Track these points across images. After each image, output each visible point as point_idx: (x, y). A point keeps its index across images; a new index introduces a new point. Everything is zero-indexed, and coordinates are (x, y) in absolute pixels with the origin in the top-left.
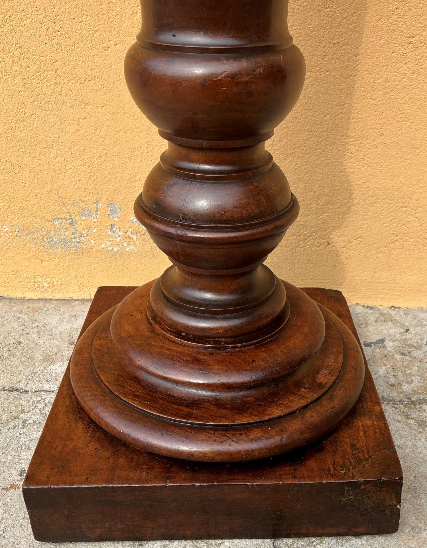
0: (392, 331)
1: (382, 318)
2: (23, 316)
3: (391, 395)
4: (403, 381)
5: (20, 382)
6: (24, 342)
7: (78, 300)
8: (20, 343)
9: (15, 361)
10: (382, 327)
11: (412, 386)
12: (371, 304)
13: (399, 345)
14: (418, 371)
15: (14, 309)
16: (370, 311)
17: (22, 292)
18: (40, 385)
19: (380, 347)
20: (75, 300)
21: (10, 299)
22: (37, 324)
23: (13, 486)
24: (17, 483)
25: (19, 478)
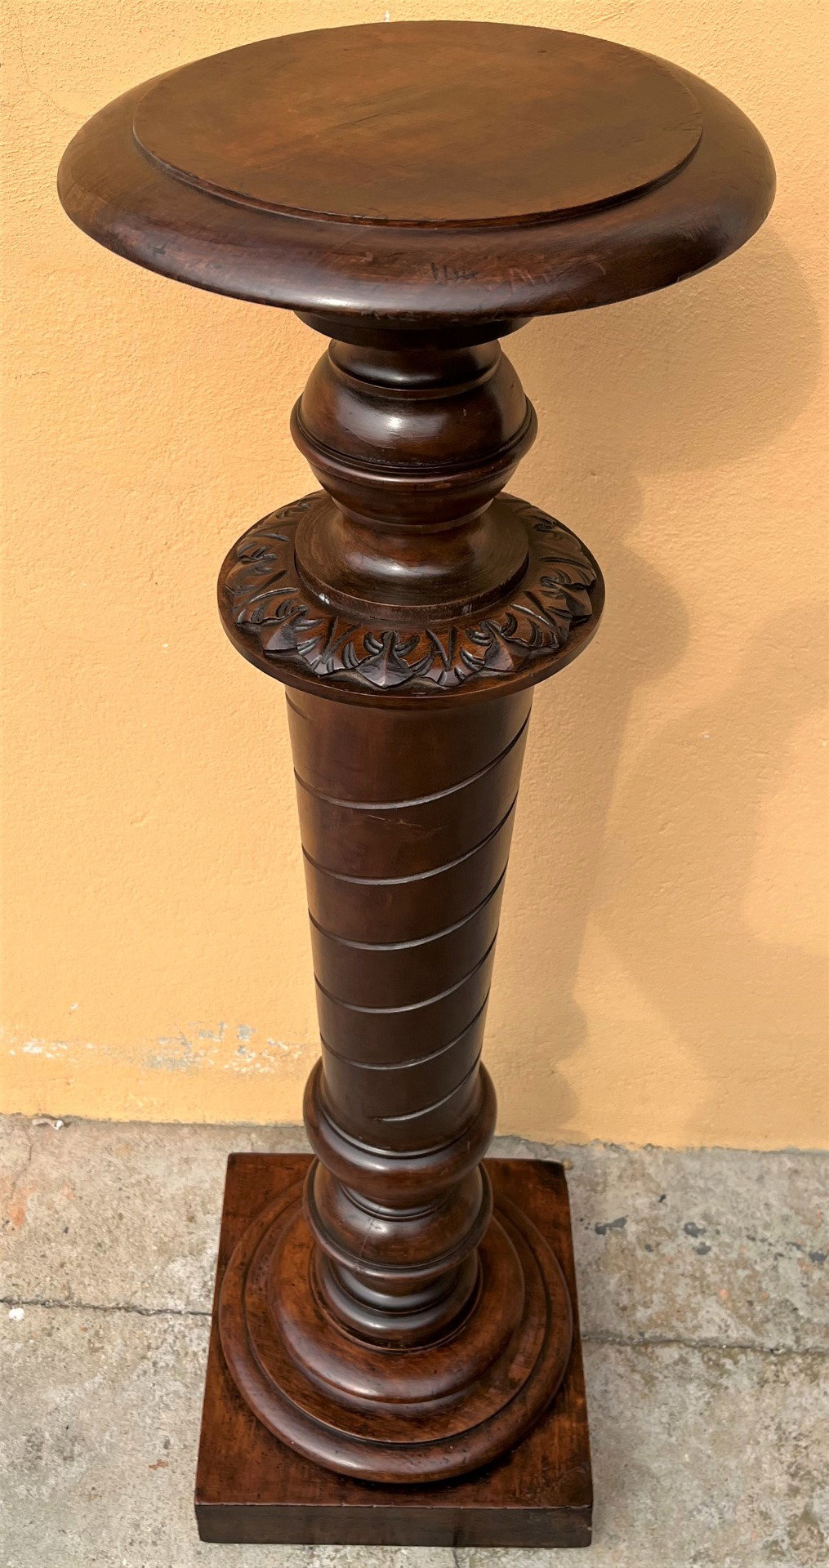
0: (639, 1202)
1: (630, 1170)
2: (114, 1160)
5: (135, 1293)
6: (127, 1215)
7: (187, 1125)
8: (121, 1217)
9: (122, 1253)
10: (626, 1192)
12: (616, 1140)
15: (99, 1143)
16: (614, 1155)
18: (163, 1300)
19: (617, 1235)
20: (183, 1125)
22: (137, 1177)
23: (160, 1463)
24: (164, 1459)
25: (165, 1451)
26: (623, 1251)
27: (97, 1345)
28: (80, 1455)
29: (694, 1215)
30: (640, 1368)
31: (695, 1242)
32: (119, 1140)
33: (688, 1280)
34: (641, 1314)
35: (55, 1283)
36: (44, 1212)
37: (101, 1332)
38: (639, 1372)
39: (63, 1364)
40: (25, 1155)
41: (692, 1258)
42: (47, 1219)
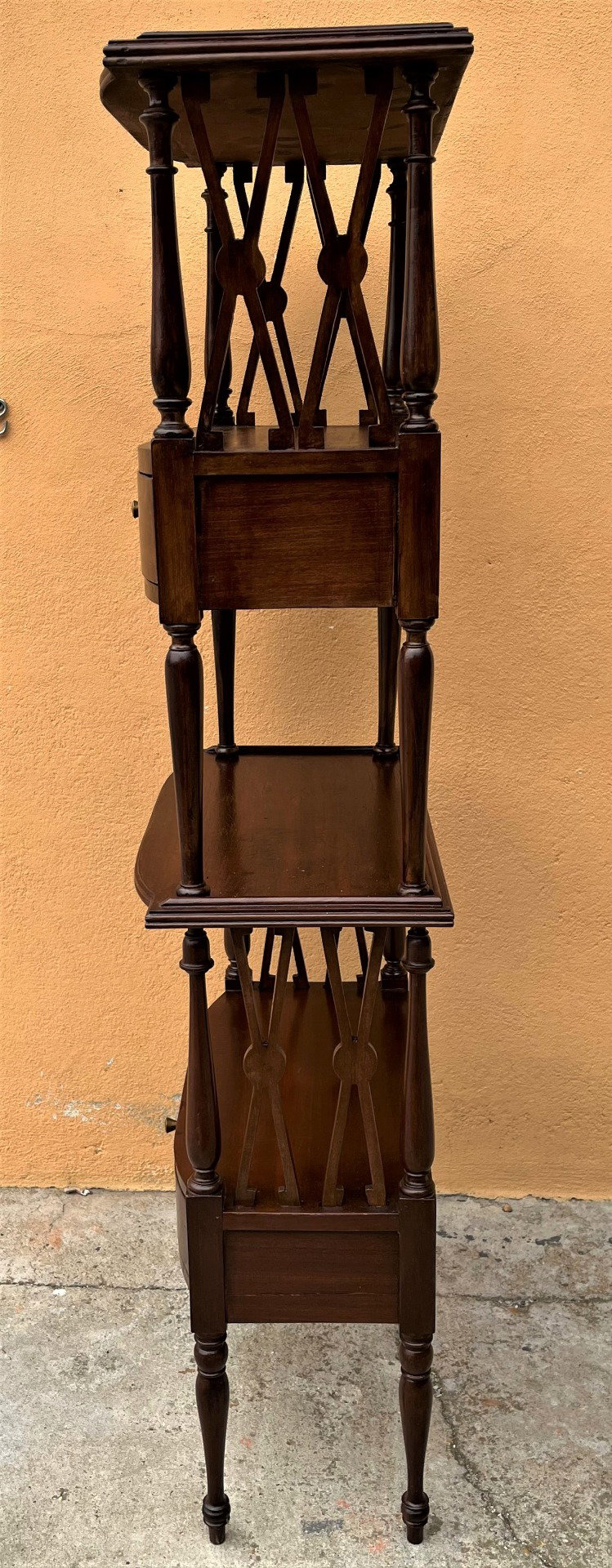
0: (569, 1227)
1: (560, 1213)
2: (133, 1211)
3: (562, 1294)
4: (577, 1281)
5: (158, 1280)
6: (147, 1240)
8: (142, 1241)
9: (144, 1260)
10: (558, 1223)
11: (587, 1285)
12: (547, 1195)
13: (577, 1242)
14: (596, 1271)
15: (120, 1203)
16: (545, 1204)
17: (125, 1182)
19: (554, 1245)
21: (111, 1191)
22: (153, 1220)
23: (188, 1370)
24: (191, 1368)
25: (191, 1364)
26: (560, 1255)
28: (120, 1366)
30: (583, 1313)
32: (136, 1201)
34: (579, 1286)
35: (90, 1276)
36: (76, 1239)
37: (131, 1301)
39: (101, 1319)
40: (60, 1209)
42: (81, 1243)
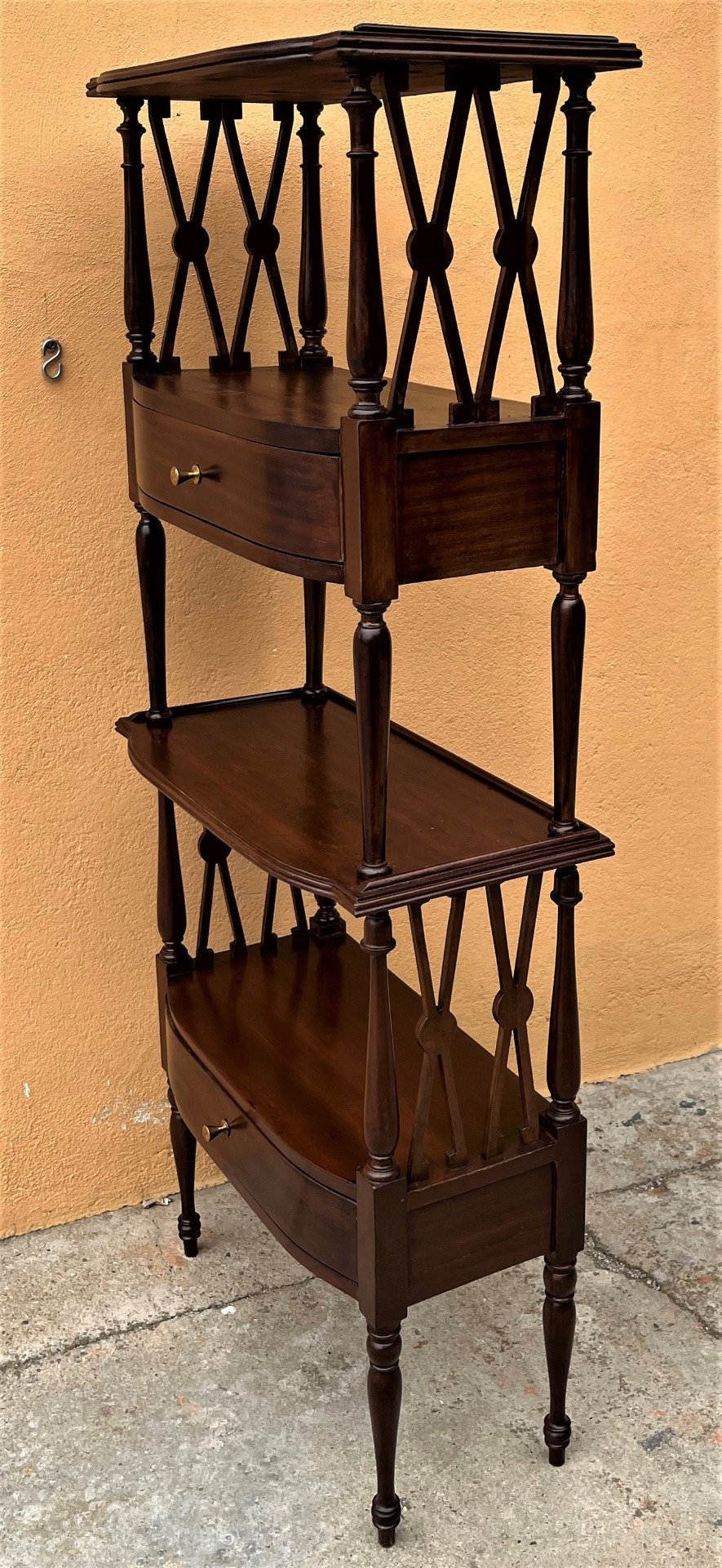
3: (681, 1165)
10: (629, 1102)
11: (694, 1151)
13: (656, 1115)
19: (640, 1122)
23: (421, 1344)
24: (422, 1340)
25: (420, 1336)
26: (651, 1131)
27: (312, 1303)
29: (681, 1096)
30: (713, 1176)
31: (695, 1109)
33: (705, 1129)
34: (689, 1154)
35: (244, 1284)
37: (308, 1295)
38: (714, 1179)
39: (293, 1323)
40: (153, 1227)
41: (698, 1118)
